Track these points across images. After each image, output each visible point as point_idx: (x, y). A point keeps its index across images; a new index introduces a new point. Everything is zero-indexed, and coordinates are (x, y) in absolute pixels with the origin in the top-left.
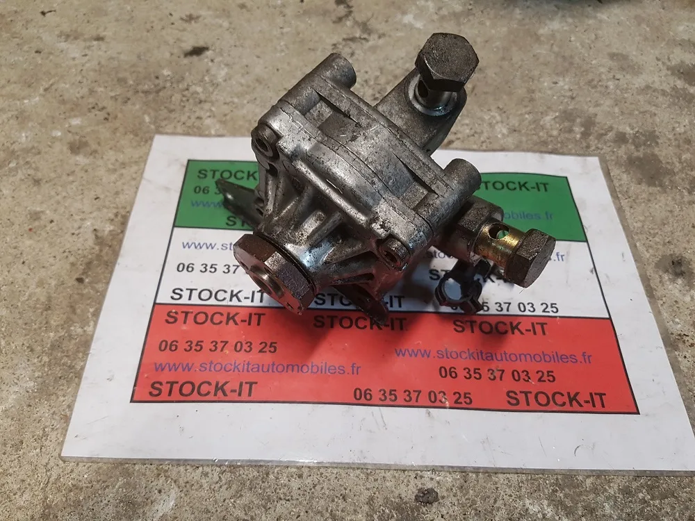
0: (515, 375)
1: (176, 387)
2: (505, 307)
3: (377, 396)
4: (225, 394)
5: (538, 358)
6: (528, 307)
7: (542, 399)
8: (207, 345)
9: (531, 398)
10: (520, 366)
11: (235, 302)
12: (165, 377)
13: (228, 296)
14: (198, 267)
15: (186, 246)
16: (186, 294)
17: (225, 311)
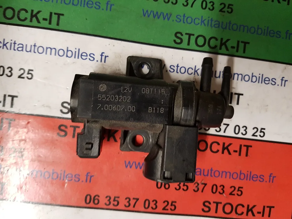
0: (214, 189)
2: (223, 127)
3: (103, 201)
5: (235, 176)
6: (242, 130)
9: (220, 207)
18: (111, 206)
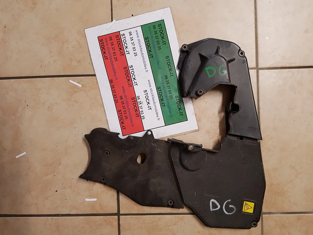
0: (125, 111)
1: (103, 44)
2: (141, 108)
3: (112, 84)
4: (104, 54)
5: (130, 115)
6: (142, 113)
7: (121, 117)
8: (113, 47)
9: (121, 115)
10: (127, 112)
11: (125, 48)
12: (104, 41)
13: (126, 46)
14: (131, 36)
15: (136, 31)
16: (124, 37)
17: (122, 47)
18: (112, 87)
